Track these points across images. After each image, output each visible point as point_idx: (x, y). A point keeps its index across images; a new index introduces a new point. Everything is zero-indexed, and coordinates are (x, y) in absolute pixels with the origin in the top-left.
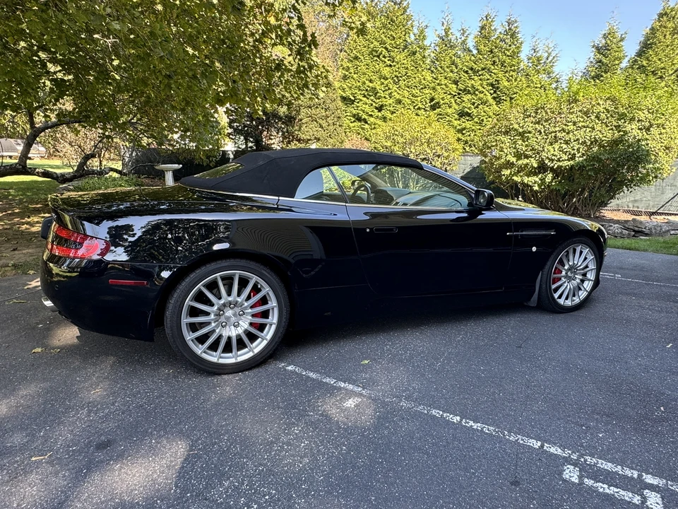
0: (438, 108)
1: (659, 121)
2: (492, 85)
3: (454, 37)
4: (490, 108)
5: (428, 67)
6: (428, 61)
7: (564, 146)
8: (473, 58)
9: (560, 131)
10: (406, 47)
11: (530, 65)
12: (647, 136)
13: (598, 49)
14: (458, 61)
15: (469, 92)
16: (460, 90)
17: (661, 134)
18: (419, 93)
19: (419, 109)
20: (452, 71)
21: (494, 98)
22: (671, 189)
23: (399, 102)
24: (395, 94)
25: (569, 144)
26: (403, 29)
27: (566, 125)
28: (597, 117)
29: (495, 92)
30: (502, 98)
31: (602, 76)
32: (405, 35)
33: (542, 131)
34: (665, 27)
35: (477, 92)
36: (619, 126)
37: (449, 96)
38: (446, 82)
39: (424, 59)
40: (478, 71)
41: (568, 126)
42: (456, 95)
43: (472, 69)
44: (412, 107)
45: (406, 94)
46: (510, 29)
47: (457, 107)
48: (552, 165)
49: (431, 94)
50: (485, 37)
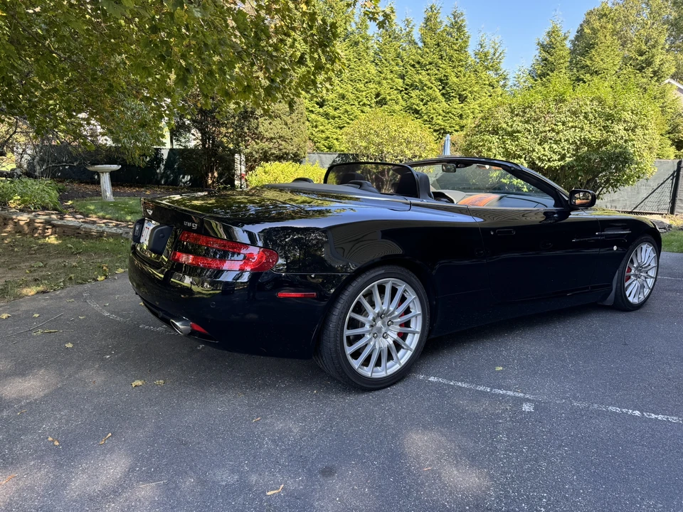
0: (385, 104)
1: (643, 123)
2: (441, 80)
3: (399, 27)
4: (439, 106)
5: (372, 59)
6: (371, 52)
7: (555, 146)
8: (419, 51)
9: (549, 131)
10: (347, 36)
11: (478, 60)
12: (634, 137)
13: (543, 46)
14: (403, 53)
15: (416, 88)
16: (407, 85)
17: (645, 134)
18: (363, 87)
19: (364, 105)
20: (397, 65)
21: (443, 95)
22: (646, 189)
23: (343, 97)
24: (338, 87)
25: (559, 144)
26: (344, 17)
27: (555, 125)
28: (586, 118)
29: (444, 88)
30: (452, 94)
31: (548, 74)
32: (345, 24)
33: (532, 130)
34: (605, 28)
35: (425, 88)
36: (607, 126)
37: (396, 92)
38: (392, 76)
39: (368, 51)
40: (425, 65)
41: (557, 126)
42: (402, 91)
43: (419, 63)
44: (356, 103)
45: (350, 88)
46: (456, 22)
47: (404, 103)
48: (543, 165)
49: (376, 89)
50: (431, 29)
